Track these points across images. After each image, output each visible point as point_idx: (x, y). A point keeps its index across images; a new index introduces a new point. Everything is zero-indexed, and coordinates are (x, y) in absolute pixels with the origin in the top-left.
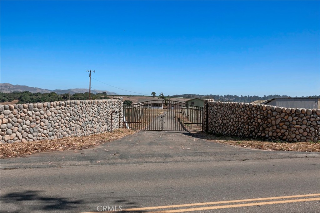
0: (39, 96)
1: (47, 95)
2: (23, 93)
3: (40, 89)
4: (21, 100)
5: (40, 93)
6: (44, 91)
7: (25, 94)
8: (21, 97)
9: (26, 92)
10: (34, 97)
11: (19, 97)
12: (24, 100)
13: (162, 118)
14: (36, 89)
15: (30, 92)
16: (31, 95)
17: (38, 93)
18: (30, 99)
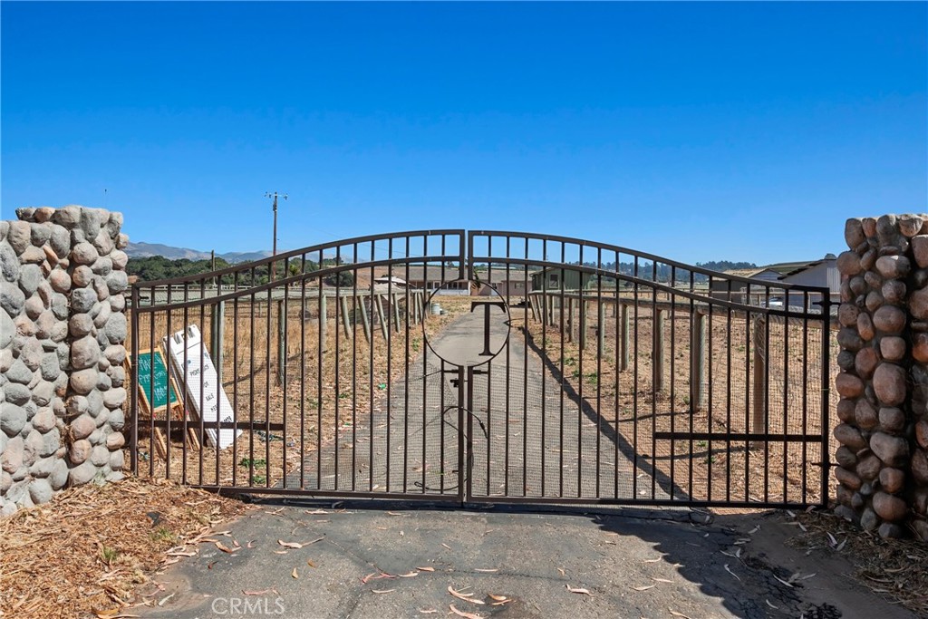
0: (185, 268)
1: (204, 264)
2: (150, 259)
3: (194, 251)
4: (143, 277)
5: (187, 261)
6: (201, 255)
7: (153, 261)
8: (143, 269)
9: (157, 258)
10: (174, 270)
11: (139, 269)
12: (150, 275)
13: (457, 383)
14: (183, 251)
15: (165, 257)
16: (167, 264)
17: (182, 260)
18: (165, 273)
